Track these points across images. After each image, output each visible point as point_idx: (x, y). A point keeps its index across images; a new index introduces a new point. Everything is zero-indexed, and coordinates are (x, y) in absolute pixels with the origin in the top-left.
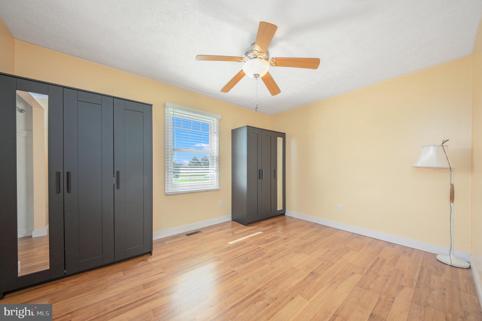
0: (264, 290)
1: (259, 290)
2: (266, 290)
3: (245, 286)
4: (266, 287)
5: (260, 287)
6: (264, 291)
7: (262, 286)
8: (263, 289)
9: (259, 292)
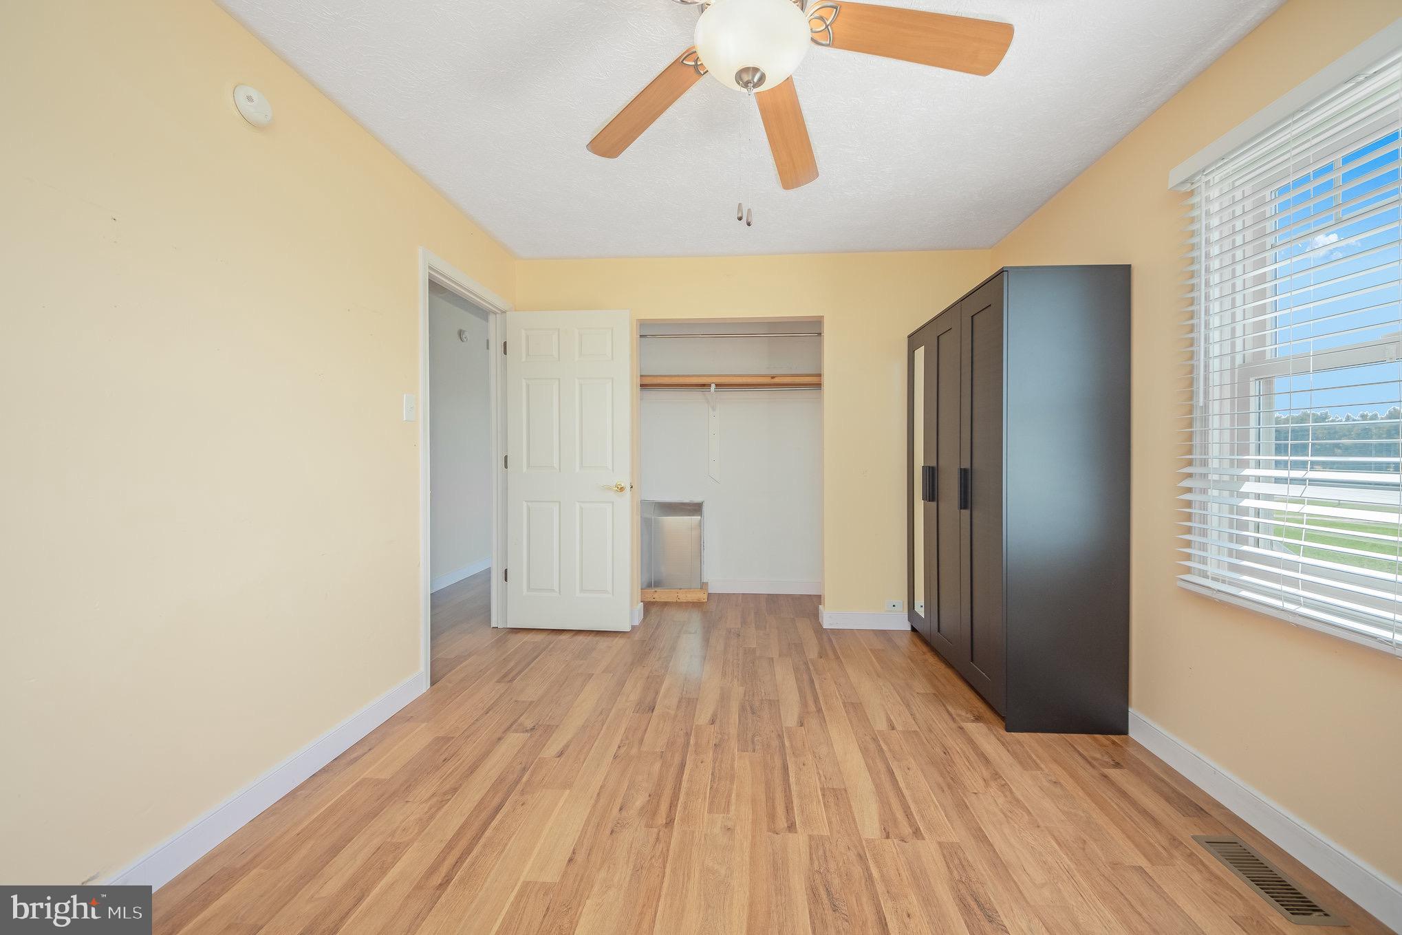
0: (658, 834)
1: (670, 823)
2: (654, 836)
3: (710, 811)
4: (661, 846)
5: (675, 833)
6: (656, 830)
7: (670, 840)
8: (661, 833)
9: (664, 822)
